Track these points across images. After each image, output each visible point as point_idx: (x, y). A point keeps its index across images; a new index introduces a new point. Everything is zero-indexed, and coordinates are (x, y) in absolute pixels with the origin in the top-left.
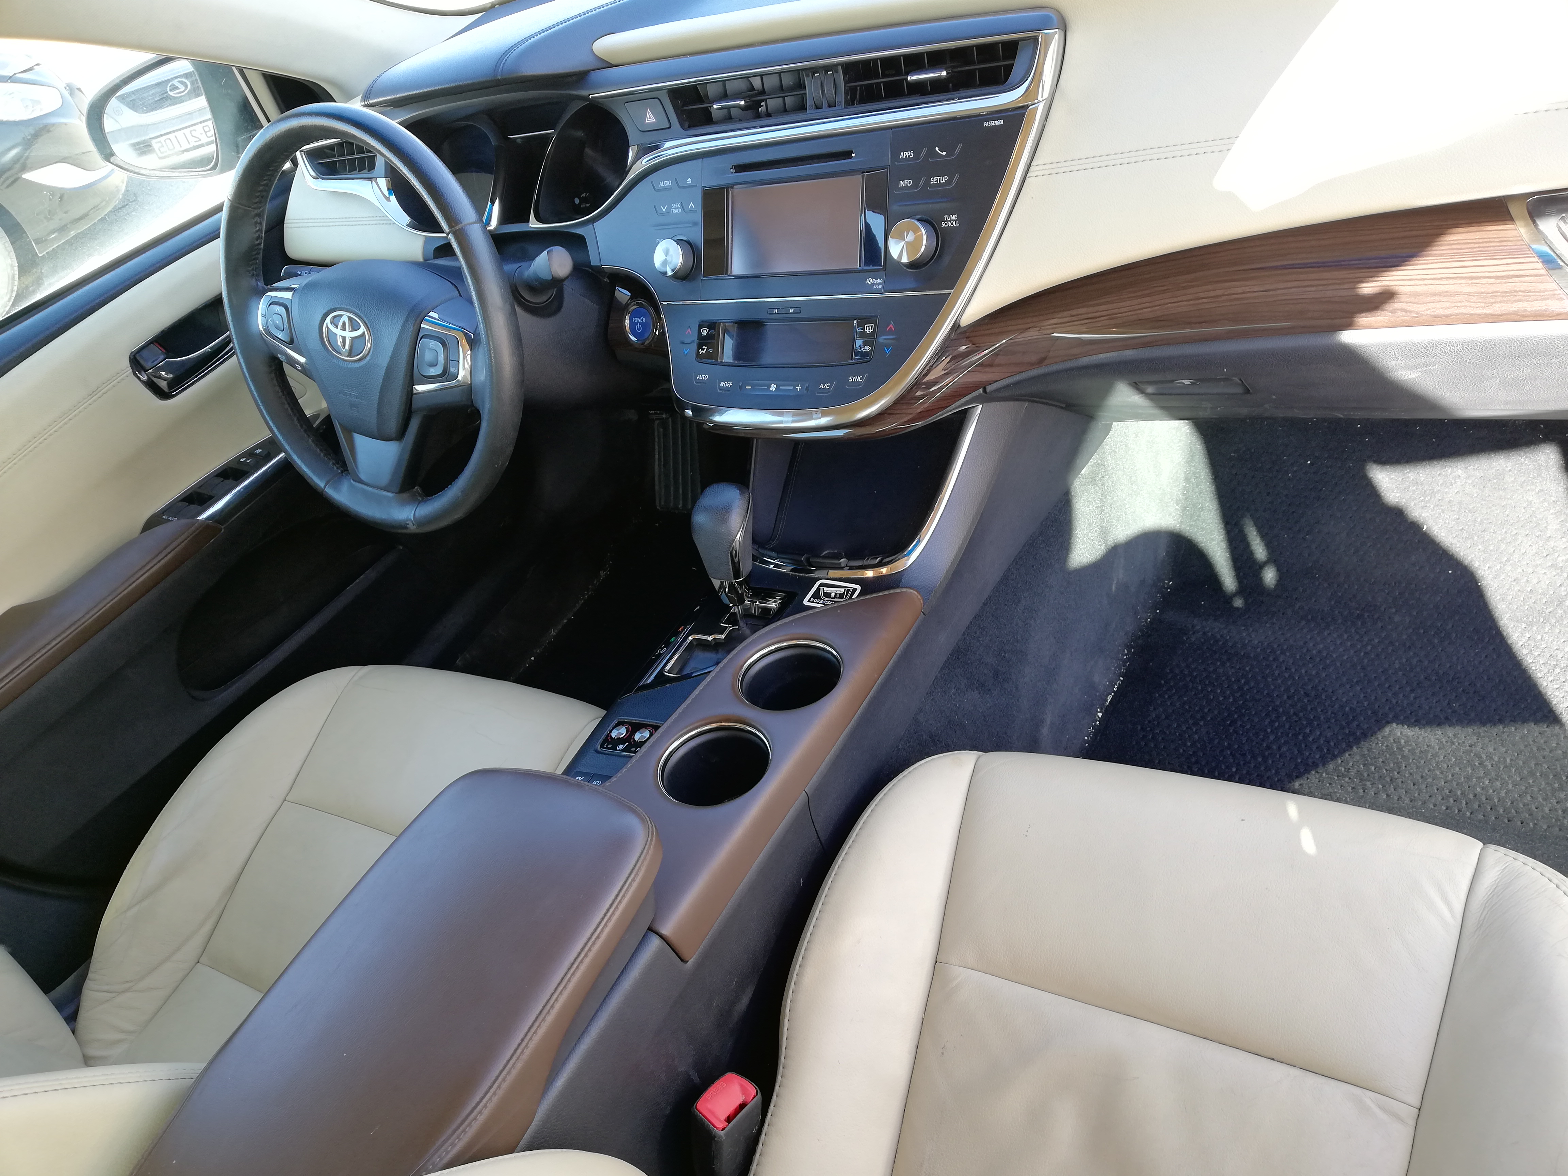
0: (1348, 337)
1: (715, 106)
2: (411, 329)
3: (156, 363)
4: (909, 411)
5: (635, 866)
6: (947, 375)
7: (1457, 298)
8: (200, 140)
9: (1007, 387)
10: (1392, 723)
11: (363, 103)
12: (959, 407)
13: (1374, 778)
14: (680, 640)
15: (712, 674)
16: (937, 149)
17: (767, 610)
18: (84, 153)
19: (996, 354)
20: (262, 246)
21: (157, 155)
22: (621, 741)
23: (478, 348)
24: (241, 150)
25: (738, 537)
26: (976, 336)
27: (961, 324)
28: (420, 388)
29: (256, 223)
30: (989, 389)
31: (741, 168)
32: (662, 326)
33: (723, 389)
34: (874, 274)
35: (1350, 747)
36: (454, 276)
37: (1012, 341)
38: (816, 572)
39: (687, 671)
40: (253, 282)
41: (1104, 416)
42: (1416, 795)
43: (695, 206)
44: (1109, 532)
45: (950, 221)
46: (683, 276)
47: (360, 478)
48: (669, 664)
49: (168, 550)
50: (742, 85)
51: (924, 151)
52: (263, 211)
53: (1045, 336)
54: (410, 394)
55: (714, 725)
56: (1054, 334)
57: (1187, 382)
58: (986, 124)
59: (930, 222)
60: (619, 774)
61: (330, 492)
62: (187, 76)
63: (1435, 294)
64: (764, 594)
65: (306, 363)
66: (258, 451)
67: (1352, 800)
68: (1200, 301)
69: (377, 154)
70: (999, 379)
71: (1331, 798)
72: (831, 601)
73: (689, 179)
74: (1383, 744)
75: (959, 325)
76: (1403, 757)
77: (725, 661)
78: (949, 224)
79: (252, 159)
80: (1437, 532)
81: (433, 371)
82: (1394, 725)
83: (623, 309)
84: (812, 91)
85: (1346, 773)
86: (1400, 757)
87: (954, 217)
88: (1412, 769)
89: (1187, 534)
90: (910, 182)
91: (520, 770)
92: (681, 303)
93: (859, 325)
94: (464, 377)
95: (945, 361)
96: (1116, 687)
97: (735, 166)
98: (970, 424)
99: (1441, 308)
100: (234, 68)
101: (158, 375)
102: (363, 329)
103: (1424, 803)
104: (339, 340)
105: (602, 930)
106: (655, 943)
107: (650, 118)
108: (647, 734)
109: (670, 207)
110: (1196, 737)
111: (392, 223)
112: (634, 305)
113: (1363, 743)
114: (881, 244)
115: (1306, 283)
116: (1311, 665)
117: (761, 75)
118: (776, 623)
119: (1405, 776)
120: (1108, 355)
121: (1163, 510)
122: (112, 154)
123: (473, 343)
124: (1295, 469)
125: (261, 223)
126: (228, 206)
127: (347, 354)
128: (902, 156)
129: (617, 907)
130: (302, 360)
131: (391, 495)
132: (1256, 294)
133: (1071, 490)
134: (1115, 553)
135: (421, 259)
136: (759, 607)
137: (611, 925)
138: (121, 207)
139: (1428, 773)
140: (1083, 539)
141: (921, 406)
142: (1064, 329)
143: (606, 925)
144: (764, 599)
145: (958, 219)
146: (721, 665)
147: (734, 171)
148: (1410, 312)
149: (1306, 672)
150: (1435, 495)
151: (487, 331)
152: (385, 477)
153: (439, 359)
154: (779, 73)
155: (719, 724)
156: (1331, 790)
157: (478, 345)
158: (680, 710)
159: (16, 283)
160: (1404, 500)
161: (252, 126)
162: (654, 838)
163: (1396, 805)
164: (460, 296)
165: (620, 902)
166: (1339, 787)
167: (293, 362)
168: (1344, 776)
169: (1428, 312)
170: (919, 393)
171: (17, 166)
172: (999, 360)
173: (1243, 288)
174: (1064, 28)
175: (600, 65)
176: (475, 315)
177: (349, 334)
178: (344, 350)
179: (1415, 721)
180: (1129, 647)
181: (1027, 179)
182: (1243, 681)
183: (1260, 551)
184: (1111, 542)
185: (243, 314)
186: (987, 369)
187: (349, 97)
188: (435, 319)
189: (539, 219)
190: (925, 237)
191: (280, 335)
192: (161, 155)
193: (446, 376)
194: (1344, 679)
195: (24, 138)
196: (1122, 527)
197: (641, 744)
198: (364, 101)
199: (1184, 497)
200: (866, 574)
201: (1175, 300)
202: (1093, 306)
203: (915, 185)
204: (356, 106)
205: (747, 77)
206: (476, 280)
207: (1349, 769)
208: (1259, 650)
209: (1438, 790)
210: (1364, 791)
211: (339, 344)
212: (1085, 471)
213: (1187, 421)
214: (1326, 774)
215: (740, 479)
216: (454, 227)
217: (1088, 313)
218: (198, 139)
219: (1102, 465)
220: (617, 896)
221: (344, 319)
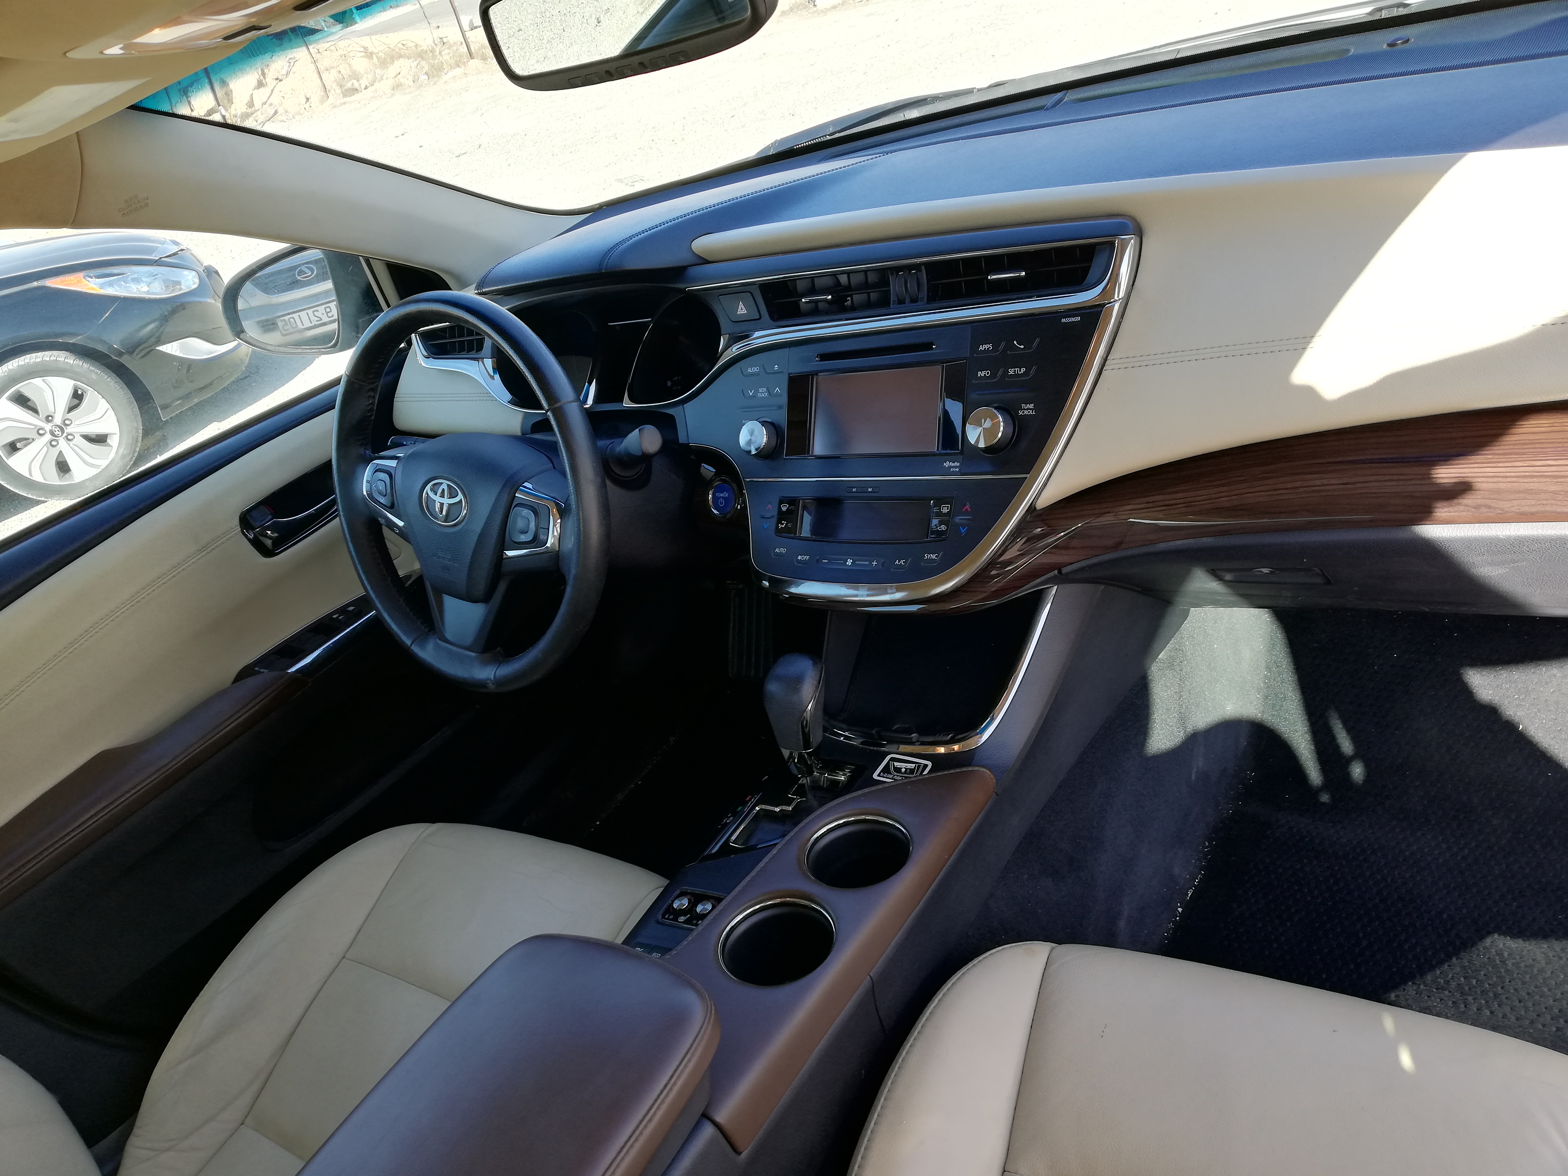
0: (1431, 531)
1: (803, 300)
2: (505, 498)
3: (263, 522)
4: (983, 589)
5: (692, 1045)
6: (1022, 555)
7: (1542, 496)
8: (321, 319)
9: (1082, 569)
10: (1494, 933)
11: (476, 292)
12: (1034, 587)
13: (1476, 992)
14: (746, 810)
15: (778, 847)
16: (1015, 342)
17: (837, 782)
18: (214, 329)
19: (1071, 537)
20: (373, 418)
21: (281, 333)
22: (682, 912)
23: (568, 517)
24: (360, 331)
25: (809, 707)
26: (1052, 519)
27: (1036, 506)
28: (510, 553)
29: (370, 397)
30: (1065, 570)
31: (824, 357)
32: (744, 502)
33: (799, 562)
34: (951, 457)
35: (1449, 957)
36: (550, 450)
37: (1088, 525)
38: (888, 746)
39: (753, 842)
40: (362, 451)
41: (1181, 602)
42: (1523, 1013)
43: (781, 390)
44: (1189, 719)
45: (1027, 409)
46: (766, 455)
47: (446, 638)
48: (735, 835)
49: (257, 700)
50: (827, 282)
51: (1003, 344)
52: (377, 386)
53: (1121, 521)
54: (500, 558)
55: (778, 901)
56: (1130, 520)
57: (1266, 570)
58: (1063, 320)
59: (1008, 410)
60: (679, 947)
61: (415, 649)
62: (316, 262)
63: (1519, 492)
64: (834, 767)
65: (403, 526)
66: (351, 608)
67: (1453, 1015)
68: (1279, 492)
69: (486, 337)
70: (1073, 561)
71: (1431, 1012)
72: (901, 776)
73: (776, 366)
74: (1484, 955)
75: (1035, 508)
76: (1507, 971)
77: (792, 833)
78: (1026, 412)
79: (371, 339)
80: (1534, 732)
81: (523, 538)
82: (1496, 936)
83: (707, 484)
84: (896, 287)
85: (1445, 986)
86: (1503, 970)
87: (1031, 406)
88: (1517, 985)
89: (1269, 725)
90: (988, 372)
91: (580, 937)
92: (763, 480)
93: (935, 505)
94: (553, 544)
95: (1020, 542)
96: (1197, 881)
97: (820, 355)
98: (1045, 604)
99: (1526, 506)
100: (361, 258)
101: (264, 533)
102: (460, 496)
103: (1532, 1022)
104: (438, 506)
105: (655, 1113)
106: (708, 1131)
107: (742, 310)
108: (709, 907)
109: (757, 391)
110: (1283, 939)
111: (494, 399)
112: (718, 481)
113: (1463, 954)
114: (959, 431)
115: (1387, 478)
116: (1404, 868)
117: (848, 273)
118: (844, 797)
119: (1509, 992)
120: (1185, 541)
121: (1244, 698)
122: (243, 331)
123: (563, 513)
124: (1381, 662)
125: (374, 397)
126: (345, 380)
127: (443, 520)
128: (981, 348)
129: (671, 1089)
130: (401, 524)
131: (473, 654)
132: (1335, 487)
133: (1148, 674)
134: (1194, 740)
135: (519, 433)
136: (828, 779)
137: (664, 1107)
138: (243, 378)
139: (1535, 990)
140: (1161, 724)
141: (995, 584)
142: (1140, 515)
143: (658, 1108)
144: (832, 771)
145: (1035, 409)
146: (787, 838)
147: (819, 359)
148: (1495, 508)
149: (1399, 874)
150: (1530, 694)
151: (578, 501)
152: (469, 640)
153: (531, 526)
154: (865, 271)
155: (783, 900)
156: (1430, 1003)
157: (568, 515)
158: (743, 883)
159: (139, 444)
160: (1497, 698)
161: (373, 309)
162: (713, 1017)
163: (1500, 1023)
164: (554, 468)
165: (675, 1083)
166: (1439, 1000)
167: (391, 525)
168: (1443, 989)
169: (1513, 509)
170: (994, 572)
171: (153, 340)
172: (1075, 543)
173: (1321, 481)
174: (1139, 233)
175: (697, 262)
176: (567, 487)
177: (447, 501)
178: (441, 516)
179: (1518, 932)
180: (1210, 840)
181: (1104, 371)
182: (1332, 881)
183: (1346, 745)
184: (1190, 729)
185: (349, 479)
186: (1063, 552)
187: (463, 285)
188: (530, 489)
189: (633, 399)
190: (1002, 424)
191: (382, 500)
192: (284, 332)
193: (535, 543)
194: (1441, 884)
195: (161, 315)
196: (1201, 713)
197: (703, 916)
198: (478, 290)
199: (1265, 686)
200: (937, 750)
201: (1252, 490)
202: (1169, 493)
203: (994, 375)
204: (470, 294)
205: (834, 275)
206: (570, 453)
207: (1449, 981)
208: (1348, 848)
209: (1546, 1008)
210: (1465, 1007)
211: (437, 510)
212: (1163, 656)
213: (1267, 610)
214: (1425, 986)
215: (813, 651)
216: (553, 405)
217: (1164, 501)
218: (319, 319)
219: (1180, 650)
220: (672, 1077)
221: (444, 486)
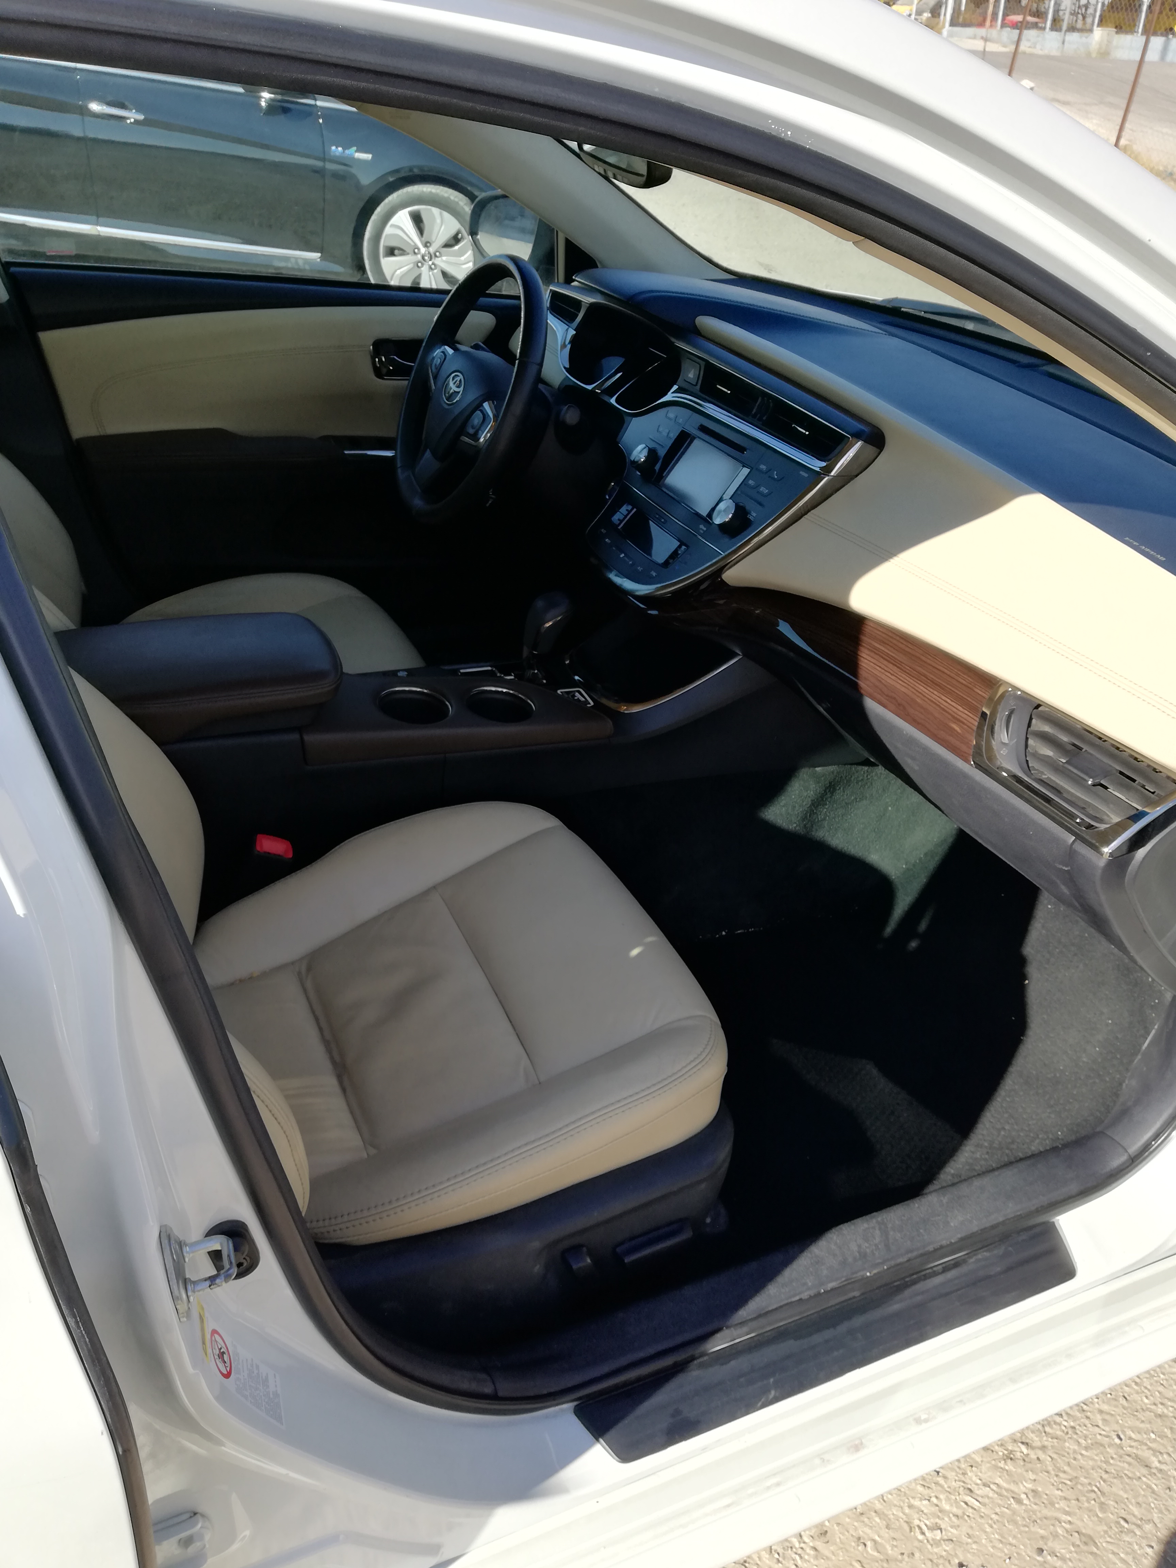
1: (718, 386)
3: (387, 354)
16: (775, 472)
25: (548, 624)
28: (462, 437)
34: (706, 523)
40: (440, 337)
45: (752, 516)
54: (457, 439)
58: (801, 472)
61: (399, 471)
73: (682, 420)
81: (472, 431)
90: (754, 483)
94: (482, 440)
97: (705, 428)
102: (462, 388)
104: (450, 389)
106: (295, 736)
107: (692, 376)
109: (663, 431)
127: (448, 399)
128: (761, 466)
130: (433, 389)
131: (419, 489)
147: (699, 428)
152: (423, 480)
153: (478, 426)
177: (455, 388)
178: (448, 395)
183: (923, 926)
189: (617, 401)
191: (434, 371)
193: (475, 437)
203: (755, 486)
206: (513, 392)
211: (449, 391)
216: (523, 358)
221: (458, 379)
